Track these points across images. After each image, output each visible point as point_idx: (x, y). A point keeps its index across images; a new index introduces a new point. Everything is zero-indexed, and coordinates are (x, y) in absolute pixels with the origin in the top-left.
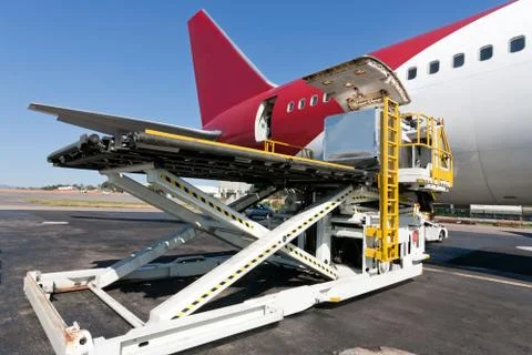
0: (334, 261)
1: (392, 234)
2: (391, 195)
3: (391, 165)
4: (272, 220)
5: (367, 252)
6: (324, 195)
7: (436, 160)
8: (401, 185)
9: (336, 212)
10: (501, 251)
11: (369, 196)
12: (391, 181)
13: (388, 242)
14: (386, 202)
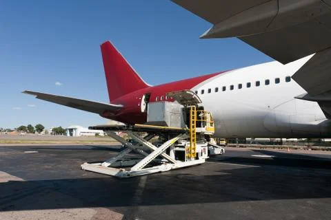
0: (176, 159)
1: (194, 149)
2: (193, 136)
3: (193, 127)
4: (158, 144)
5: (186, 155)
6: (172, 137)
7: (208, 125)
8: (197, 133)
9: (177, 142)
10: (243, 157)
11: (187, 137)
12: (193, 132)
13: (193, 151)
14: (192, 138)
